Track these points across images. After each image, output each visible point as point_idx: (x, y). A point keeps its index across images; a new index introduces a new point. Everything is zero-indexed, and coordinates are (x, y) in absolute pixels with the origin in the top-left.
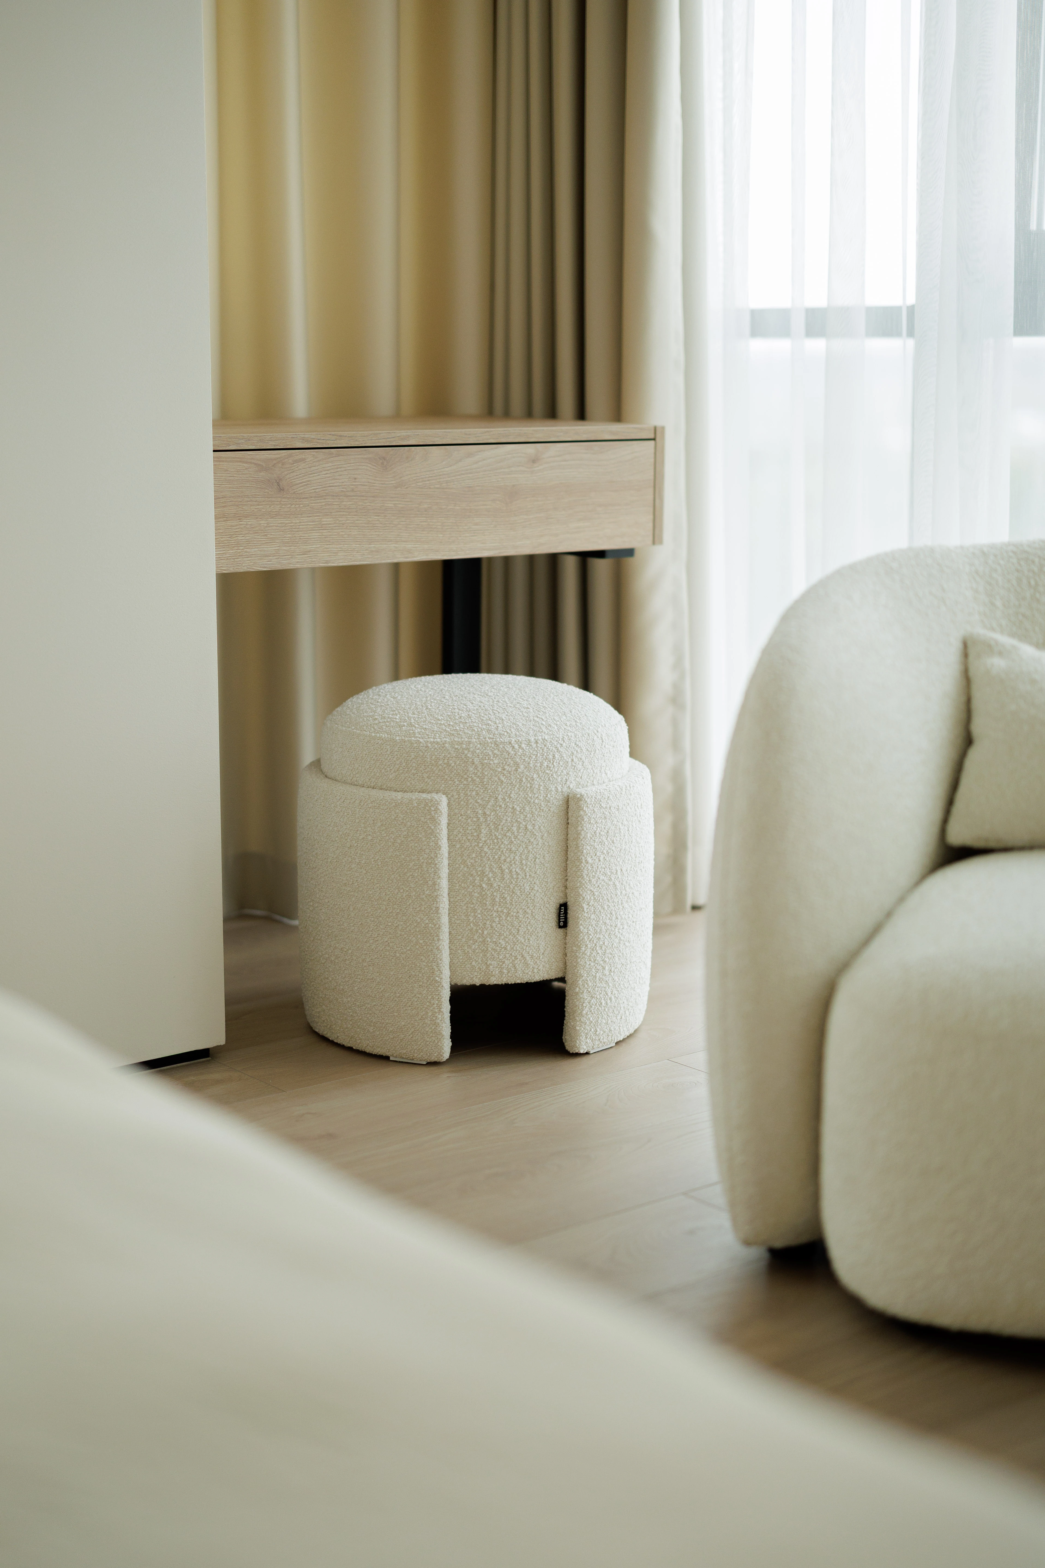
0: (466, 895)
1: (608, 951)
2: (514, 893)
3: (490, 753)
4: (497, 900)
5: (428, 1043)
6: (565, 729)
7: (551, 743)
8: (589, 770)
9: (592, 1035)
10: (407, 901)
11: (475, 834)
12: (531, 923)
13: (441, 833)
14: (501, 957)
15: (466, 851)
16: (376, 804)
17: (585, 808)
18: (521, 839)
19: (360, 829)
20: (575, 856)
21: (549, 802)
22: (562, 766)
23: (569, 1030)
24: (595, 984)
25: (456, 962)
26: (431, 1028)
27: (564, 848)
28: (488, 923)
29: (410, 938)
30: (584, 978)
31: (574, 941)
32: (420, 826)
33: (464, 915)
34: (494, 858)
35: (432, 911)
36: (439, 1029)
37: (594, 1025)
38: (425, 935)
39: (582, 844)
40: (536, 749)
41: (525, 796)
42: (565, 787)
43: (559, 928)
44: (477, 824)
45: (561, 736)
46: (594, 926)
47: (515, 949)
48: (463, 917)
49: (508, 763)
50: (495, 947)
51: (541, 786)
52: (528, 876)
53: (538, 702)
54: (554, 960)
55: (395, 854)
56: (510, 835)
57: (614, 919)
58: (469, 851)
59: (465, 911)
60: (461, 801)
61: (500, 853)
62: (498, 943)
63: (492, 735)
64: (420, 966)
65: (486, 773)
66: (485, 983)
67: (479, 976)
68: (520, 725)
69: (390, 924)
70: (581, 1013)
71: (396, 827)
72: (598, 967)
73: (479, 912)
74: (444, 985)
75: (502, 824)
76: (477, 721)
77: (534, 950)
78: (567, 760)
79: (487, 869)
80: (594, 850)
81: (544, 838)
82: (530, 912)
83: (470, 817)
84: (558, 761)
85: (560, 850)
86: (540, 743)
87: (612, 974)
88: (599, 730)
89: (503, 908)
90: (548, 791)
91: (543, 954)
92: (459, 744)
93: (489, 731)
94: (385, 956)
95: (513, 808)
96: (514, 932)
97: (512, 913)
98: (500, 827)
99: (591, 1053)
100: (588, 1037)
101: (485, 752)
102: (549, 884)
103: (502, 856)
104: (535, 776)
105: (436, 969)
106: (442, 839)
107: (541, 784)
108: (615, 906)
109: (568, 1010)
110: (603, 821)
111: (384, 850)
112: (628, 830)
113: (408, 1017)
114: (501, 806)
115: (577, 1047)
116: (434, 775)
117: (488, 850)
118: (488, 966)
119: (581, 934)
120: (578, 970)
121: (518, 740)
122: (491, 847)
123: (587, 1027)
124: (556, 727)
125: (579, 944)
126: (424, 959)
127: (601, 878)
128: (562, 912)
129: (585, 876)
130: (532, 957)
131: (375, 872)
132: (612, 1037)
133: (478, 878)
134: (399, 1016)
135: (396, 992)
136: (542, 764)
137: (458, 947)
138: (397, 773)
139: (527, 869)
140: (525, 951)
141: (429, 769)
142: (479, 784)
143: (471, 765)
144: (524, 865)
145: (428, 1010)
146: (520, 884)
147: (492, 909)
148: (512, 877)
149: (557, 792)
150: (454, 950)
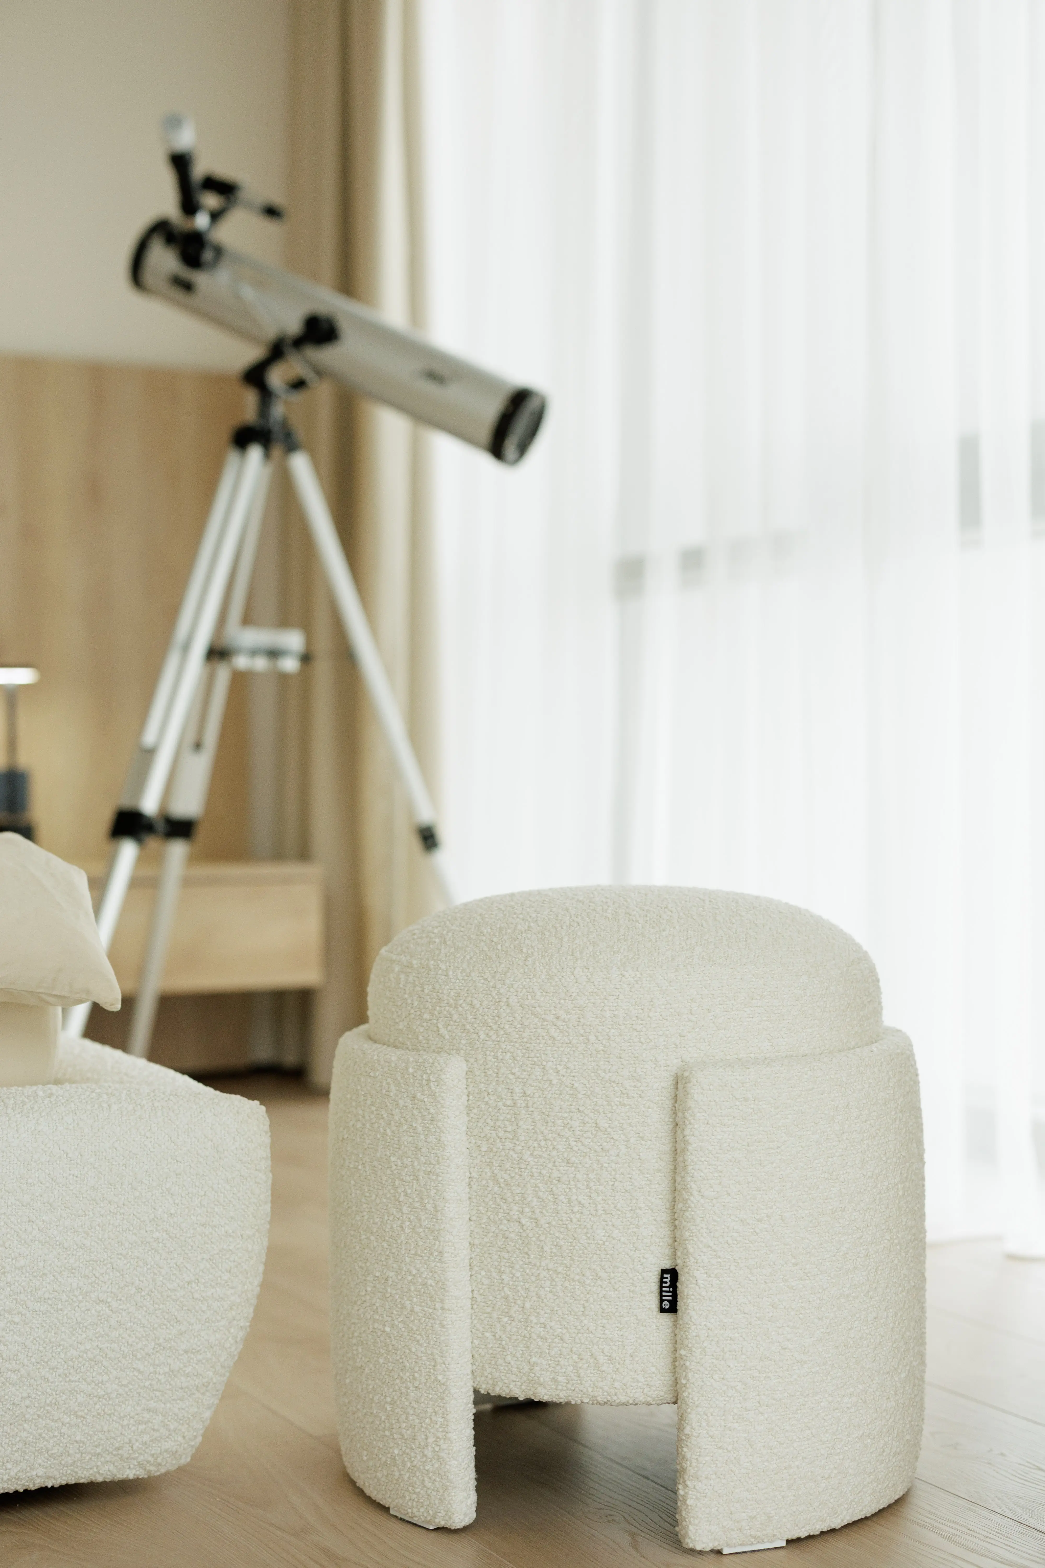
0: (497, 1236)
2: (576, 1238)
4: (546, 1248)
5: (429, 1492)
7: (649, 978)
9: (722, 1520)
10: (399, 1236)
11: (509, 1129)
13: (450, 1123)
14: (553, 1353)
15: (496, 1158)
17: (696, 1095)
18: (587, 1143)
20: (682, 1183)
21: (641, 1081)
22: (668, 1020)
23: (679, 1503)
25: (483, 1353)
26: (433, 1465)
27: (670, 1167)
28: (532, 1288)
29: (403, 1301)
30: (699, 1409)
31: (689, 1340)
32: (416, 1107)
33: (496, 1270)
34: (540, 1173)
35: (432, 1258)
36: (447, 1470)
37: (726, 1502)
38: (423, 1298)
39: (692, 1161)
41: (594, 1067)
42: (673, 1055)
43: (661, 1312)
44: (512, 1111)
46: (719, 1314)
47: (577, 1341)
48: (494, 1274)
49: (566, 1008)
50: (543, 1333)
51: (625, 1051)
52: (600, 1212)
54: (653, 1370)
55: (384, 1153)
56: (569, 1135)
57: (762, 1305)
58: (500, 1158)
59: (495, 1263)
60: (487, 1069)
61: (550, 1166)
62: (550, 1326)
64: (417, 1353)
65: (528, 1023)
66: (533, 1398)
68: (603, 945)
69: (378, 1274)
70: (698, 1474)
71: (386, 1108)
72: (729, 1393)
74: (460, 1392)
75: (553, 1114)
77: (615, 1348)
78: (680, 1010)
79: (530, 1192)
80: (716, 1174)
81: (630, 1145)
82: (605, 1276)
83: (502, 1099)
84: (659, 1010)
85: (664, 1171)
86: (628, 976)
87: (763, 1409)
89: (557, 1265)
90: (638, 1062)
91: (630, 1356)
93: (544, 952)
94: (374, 1330)
95: (573, 1087)
96: (577, 1309)
97: (573, 1276)
98: (551, 1119)
99: (721, 1553)
100: (714, 1522)
102: (642, 1229)
103: (554, 1171)
104: (613, 1033)
105: (439, 1360)
107: (625, 1047)
111: (373, 1146)
113: (403, 1441)
114: (551, 1082)
115: (690, 1538)
116: (452, 1023)
117: (530, 1159)
118: (534, 1368)
119: (694, 1328)
120: (689, 1394)
122: (536, 1153)
123: (709, 1503)
125: (697, 1346)
126: (421, 1341)
128: (666, 1283)
129: (699, 1221)
130: (610, 1358)
132: (775, 1531)
133: (516, 1208)
134: (392, 1437)
135: (388, 1394)
136: (627, 1013)
137: (487, 1327)
138: (409, 1019)
140: (596, 1347)
141: (445, 1013)
142: (516, 1042)
143: (504, 1007)
144: (592, 1191)
145: (430, 1432)
146: (585, 1224)
147: (538, 1264)
148: (572, 1210)
149: (655, 1064)
150: (481, 1331)
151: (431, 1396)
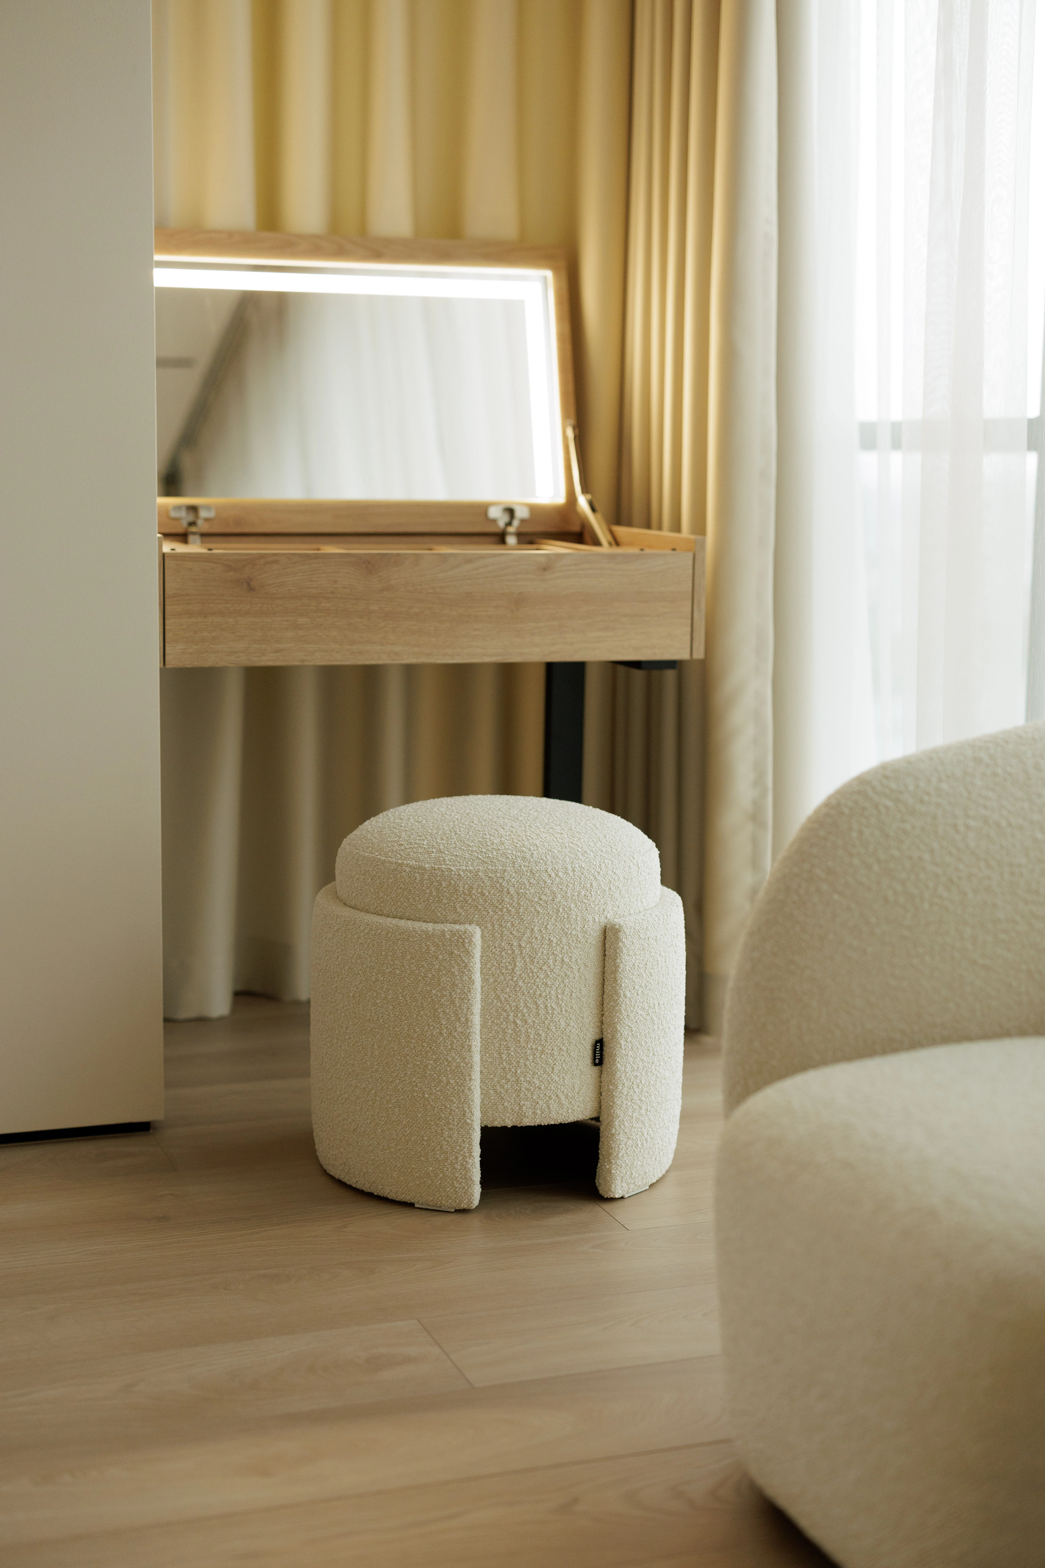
0: (498, 1032)
1: (645, 1090)
2: (549, 1029)
3: (526, 882)
4: (532, 1036)
5: (457, 1189)
6: (601, 855)
7: (588, 871)
8: (625, 899)
9: (628, 1179)
10: (438, 1038)
11: (510, 968)
12: (566, 1060)
13: (475, 967)
14: (534, 1097)
15: (499, 985)
16: (404, 936)
17: (623, 939)
18: (557, 972)
19: (387, 962)
20: (613, 990)
21: (586, 933)
22: (599, 895)
23: (604, 1173)
24: (632, 1125)
25: (487, 1103)
26: (460, 1174)
27: (601, 981)
28: (522, 1061)
29: (440, 1078)
30: (620, 1118)
31: (610, 1080)
32: (453, 959)
33: (497, 1052)
34: (529, 992)
35: (464, 1050)
36: (469, 1175)
37: (630, 1168)
38: (456, 1074)
39: (620, 977)
40: (573, 877)
41: (562, 927)
42: (602, 917)
43: (595, 1066)
44: (511, 957)
45: (598, 863)
46: (631, 1063)
47: (549, 1088)
48: (495, 1055)
49: (544, 893)
50: (528, 1086)
51: (578, 916)
52: (564, 1012)
53: (570, 826)
54: (589, 1099)
55: (425, 989)
56: (546, 969)
57: (651, 1055)
58: (503, 986)
59: (497, 1048)
60: (495, 932)
61: (535, 987)
62: (532, 1082)
63: (527, 862)
64: (451, 1108)
65: (522, 904)
66: (518, 1125)
67: (512, 1118)
68: (556, 851)
69: (418, 1063)
70: (617, 1155)
71: (426, 961)
72: (635, 1107)
73: (512, 1049)
74: (475, 1128)
75: (538, 957)
76: (510, 848)
77: (569, 1090)
78: (605, 889)
79: (522, 1004)
80: (632, 984)
81: (581, 971)
82: (565, 1049)
83: (505, 950)
84: (596, 890)
85: (596, 984)
86: (577, 871)
87: (648, 1113)
88: (635, 856)
89: (537, 1046)
90: (585, 922)
91: (578, 1093)
92: (493, 872)
93: (524, 858)
94: (413, 1097)
95: (550, 940)
96: (548, 1070)
97: (547, 1051)
98: (536, 960)
99: (625, 1197)
100: (624, 1181)
101: (520, 880)
102: (585, 1019)
103: (538, 990)
104: (572, 906)
105: (468, 1111)
106: (476, 973)
107: (579, 914)
108: (652, 1042)
109: (602, 1151)
110: (642, 952)
111: (413, 984)
112: (665, 962)
113: (437, 1162)
114: (536, 938)
115: (611, 1192)
116: (467, 905)
117: (522, 985)
118: (521, 1107)
119: (618, 1073)
120: (614, 1110)
121: (555, 868)
122: (526, 981)
123: (623, 1170)
124: (592, 854)
125: (616, 1083)
126: (455, 1100)
127: (639, 1013)
128: (598, 1048)
129: (623, 1011)
131: (403, 1008)
132: (646, 1180)
133: (512, 1014)
134: (426, 1161)
135: (424, 1135)
136: (579, 894)
137: (490, 1087)
138: (426, 903)
139: (563, 1004)
140: (559, 1090)
141: (461, 899)
142: (514, 915)
143: (506, 894)
144: (559, 1000)
145: (459, 1154)
146: (555, 1019)
147: (526, 1046)
148: (548, 1012)
149: (594, 922)
150: (486, 1089)
151: (461, 1132)
